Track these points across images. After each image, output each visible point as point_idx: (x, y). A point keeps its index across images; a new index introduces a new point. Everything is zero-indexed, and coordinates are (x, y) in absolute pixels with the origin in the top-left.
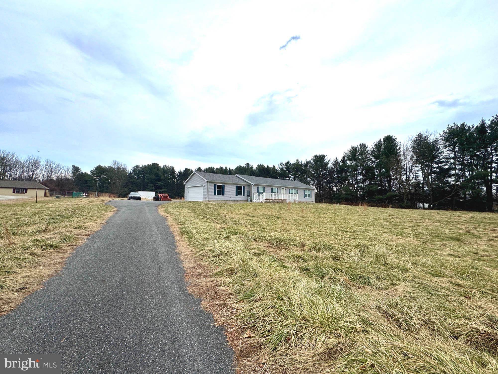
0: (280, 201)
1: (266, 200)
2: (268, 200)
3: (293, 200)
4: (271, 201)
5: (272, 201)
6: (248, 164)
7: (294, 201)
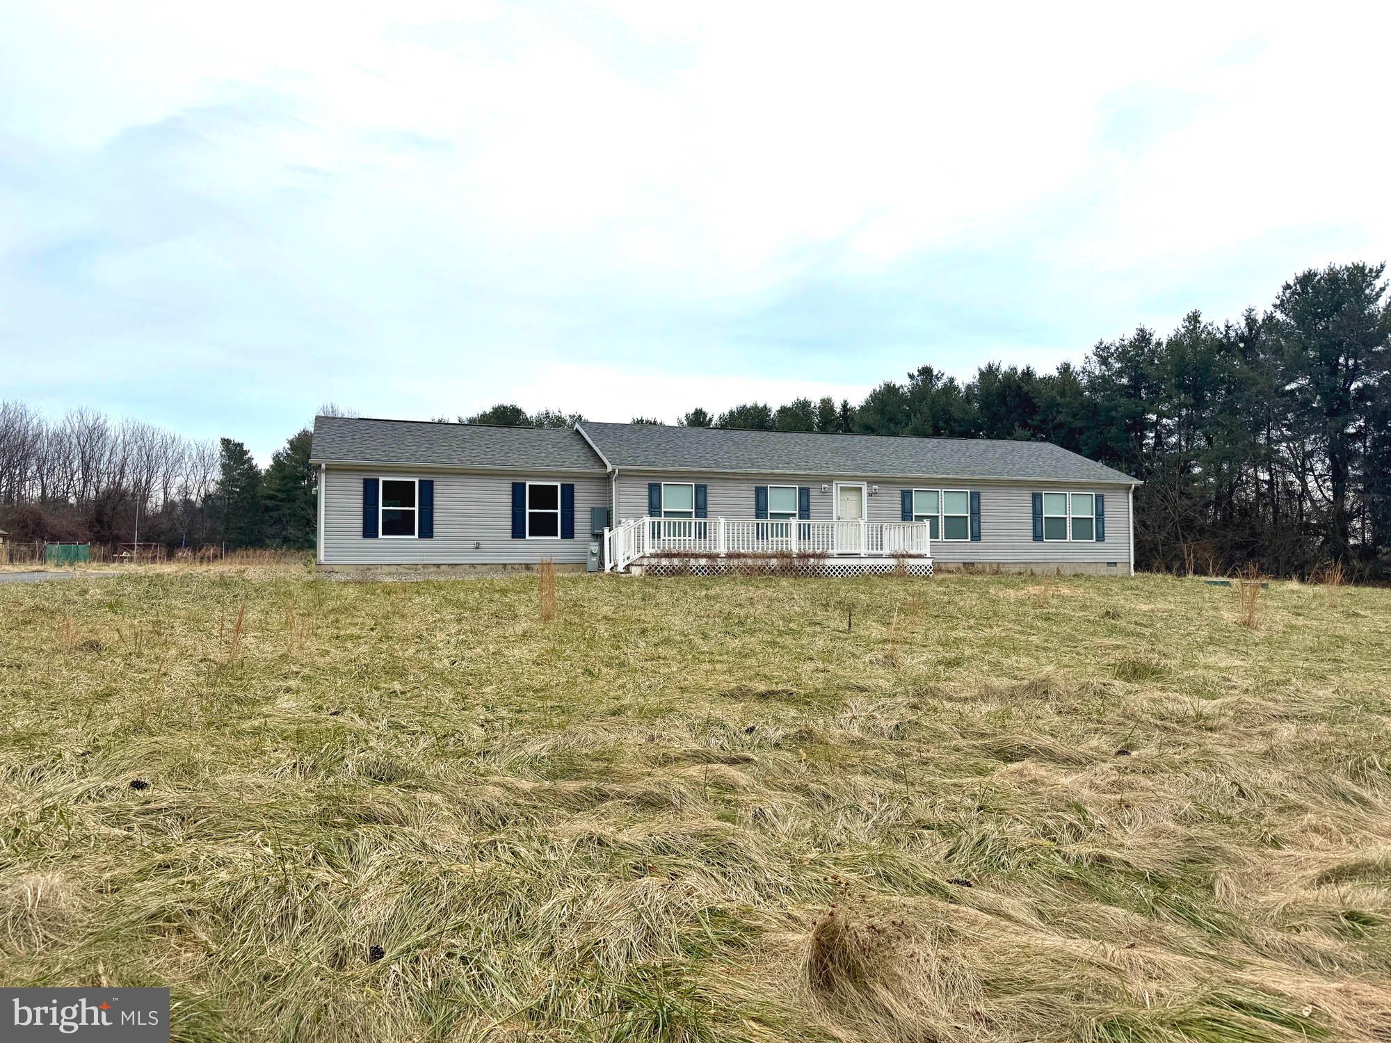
0: (774, 562)
1: (654, 561)
2: (676, 561)
3: (893, 556)
4: (692, 562)
5: (703, 562)
6: (926, 372)
7: (892, 562)
